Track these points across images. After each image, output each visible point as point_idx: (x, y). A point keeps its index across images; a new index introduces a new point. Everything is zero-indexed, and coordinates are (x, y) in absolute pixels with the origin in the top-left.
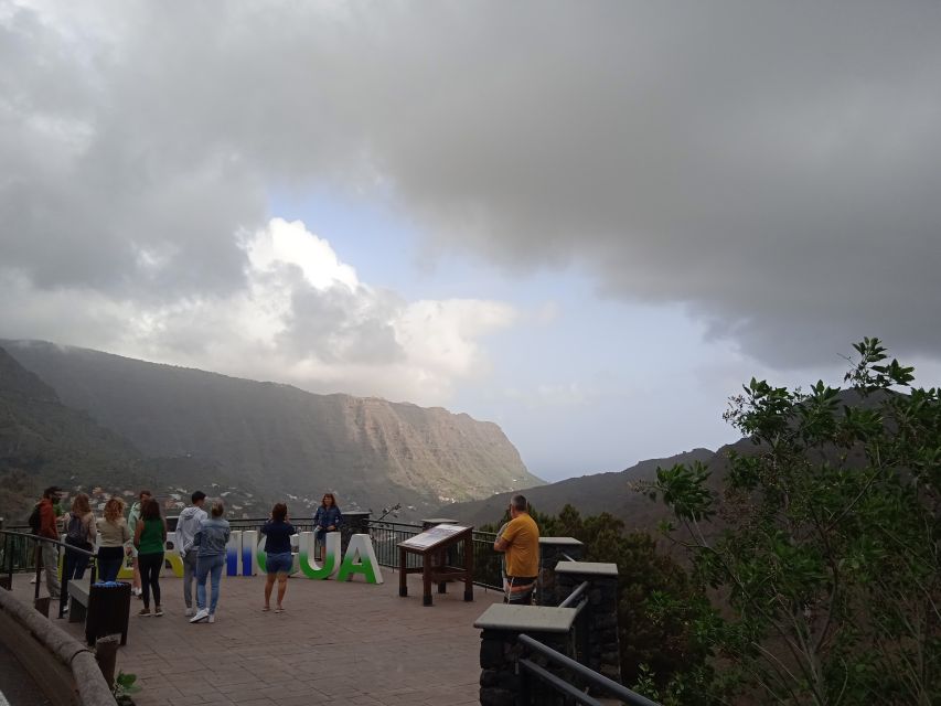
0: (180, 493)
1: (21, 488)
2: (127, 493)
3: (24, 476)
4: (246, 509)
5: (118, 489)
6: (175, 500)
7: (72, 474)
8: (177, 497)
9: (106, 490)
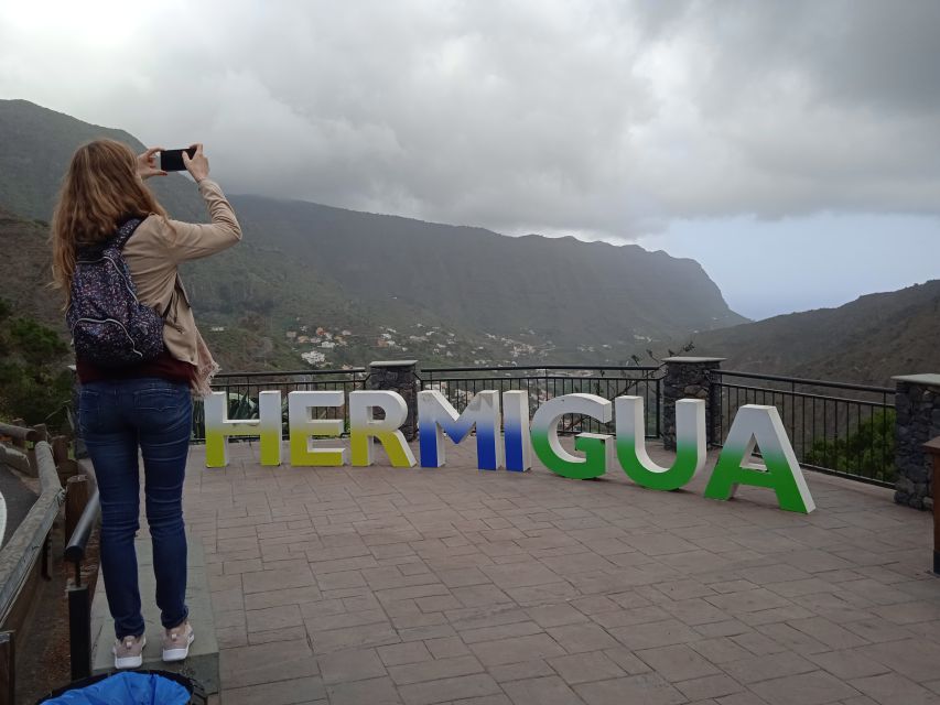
0: (390, 333)
1: (256, 328)
2: (344, 333)
3: (258, 317)
4: (449, 347)
5: (336, 329)
6: (387, 339)
7: (297, 316)
8: (388, 336)
9: (327, 331)
